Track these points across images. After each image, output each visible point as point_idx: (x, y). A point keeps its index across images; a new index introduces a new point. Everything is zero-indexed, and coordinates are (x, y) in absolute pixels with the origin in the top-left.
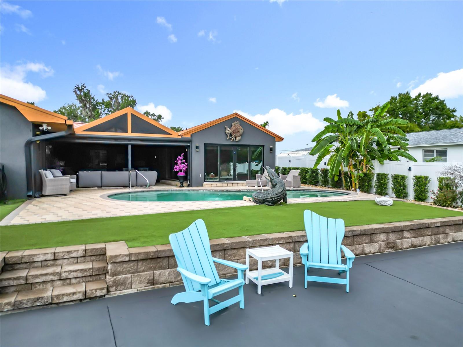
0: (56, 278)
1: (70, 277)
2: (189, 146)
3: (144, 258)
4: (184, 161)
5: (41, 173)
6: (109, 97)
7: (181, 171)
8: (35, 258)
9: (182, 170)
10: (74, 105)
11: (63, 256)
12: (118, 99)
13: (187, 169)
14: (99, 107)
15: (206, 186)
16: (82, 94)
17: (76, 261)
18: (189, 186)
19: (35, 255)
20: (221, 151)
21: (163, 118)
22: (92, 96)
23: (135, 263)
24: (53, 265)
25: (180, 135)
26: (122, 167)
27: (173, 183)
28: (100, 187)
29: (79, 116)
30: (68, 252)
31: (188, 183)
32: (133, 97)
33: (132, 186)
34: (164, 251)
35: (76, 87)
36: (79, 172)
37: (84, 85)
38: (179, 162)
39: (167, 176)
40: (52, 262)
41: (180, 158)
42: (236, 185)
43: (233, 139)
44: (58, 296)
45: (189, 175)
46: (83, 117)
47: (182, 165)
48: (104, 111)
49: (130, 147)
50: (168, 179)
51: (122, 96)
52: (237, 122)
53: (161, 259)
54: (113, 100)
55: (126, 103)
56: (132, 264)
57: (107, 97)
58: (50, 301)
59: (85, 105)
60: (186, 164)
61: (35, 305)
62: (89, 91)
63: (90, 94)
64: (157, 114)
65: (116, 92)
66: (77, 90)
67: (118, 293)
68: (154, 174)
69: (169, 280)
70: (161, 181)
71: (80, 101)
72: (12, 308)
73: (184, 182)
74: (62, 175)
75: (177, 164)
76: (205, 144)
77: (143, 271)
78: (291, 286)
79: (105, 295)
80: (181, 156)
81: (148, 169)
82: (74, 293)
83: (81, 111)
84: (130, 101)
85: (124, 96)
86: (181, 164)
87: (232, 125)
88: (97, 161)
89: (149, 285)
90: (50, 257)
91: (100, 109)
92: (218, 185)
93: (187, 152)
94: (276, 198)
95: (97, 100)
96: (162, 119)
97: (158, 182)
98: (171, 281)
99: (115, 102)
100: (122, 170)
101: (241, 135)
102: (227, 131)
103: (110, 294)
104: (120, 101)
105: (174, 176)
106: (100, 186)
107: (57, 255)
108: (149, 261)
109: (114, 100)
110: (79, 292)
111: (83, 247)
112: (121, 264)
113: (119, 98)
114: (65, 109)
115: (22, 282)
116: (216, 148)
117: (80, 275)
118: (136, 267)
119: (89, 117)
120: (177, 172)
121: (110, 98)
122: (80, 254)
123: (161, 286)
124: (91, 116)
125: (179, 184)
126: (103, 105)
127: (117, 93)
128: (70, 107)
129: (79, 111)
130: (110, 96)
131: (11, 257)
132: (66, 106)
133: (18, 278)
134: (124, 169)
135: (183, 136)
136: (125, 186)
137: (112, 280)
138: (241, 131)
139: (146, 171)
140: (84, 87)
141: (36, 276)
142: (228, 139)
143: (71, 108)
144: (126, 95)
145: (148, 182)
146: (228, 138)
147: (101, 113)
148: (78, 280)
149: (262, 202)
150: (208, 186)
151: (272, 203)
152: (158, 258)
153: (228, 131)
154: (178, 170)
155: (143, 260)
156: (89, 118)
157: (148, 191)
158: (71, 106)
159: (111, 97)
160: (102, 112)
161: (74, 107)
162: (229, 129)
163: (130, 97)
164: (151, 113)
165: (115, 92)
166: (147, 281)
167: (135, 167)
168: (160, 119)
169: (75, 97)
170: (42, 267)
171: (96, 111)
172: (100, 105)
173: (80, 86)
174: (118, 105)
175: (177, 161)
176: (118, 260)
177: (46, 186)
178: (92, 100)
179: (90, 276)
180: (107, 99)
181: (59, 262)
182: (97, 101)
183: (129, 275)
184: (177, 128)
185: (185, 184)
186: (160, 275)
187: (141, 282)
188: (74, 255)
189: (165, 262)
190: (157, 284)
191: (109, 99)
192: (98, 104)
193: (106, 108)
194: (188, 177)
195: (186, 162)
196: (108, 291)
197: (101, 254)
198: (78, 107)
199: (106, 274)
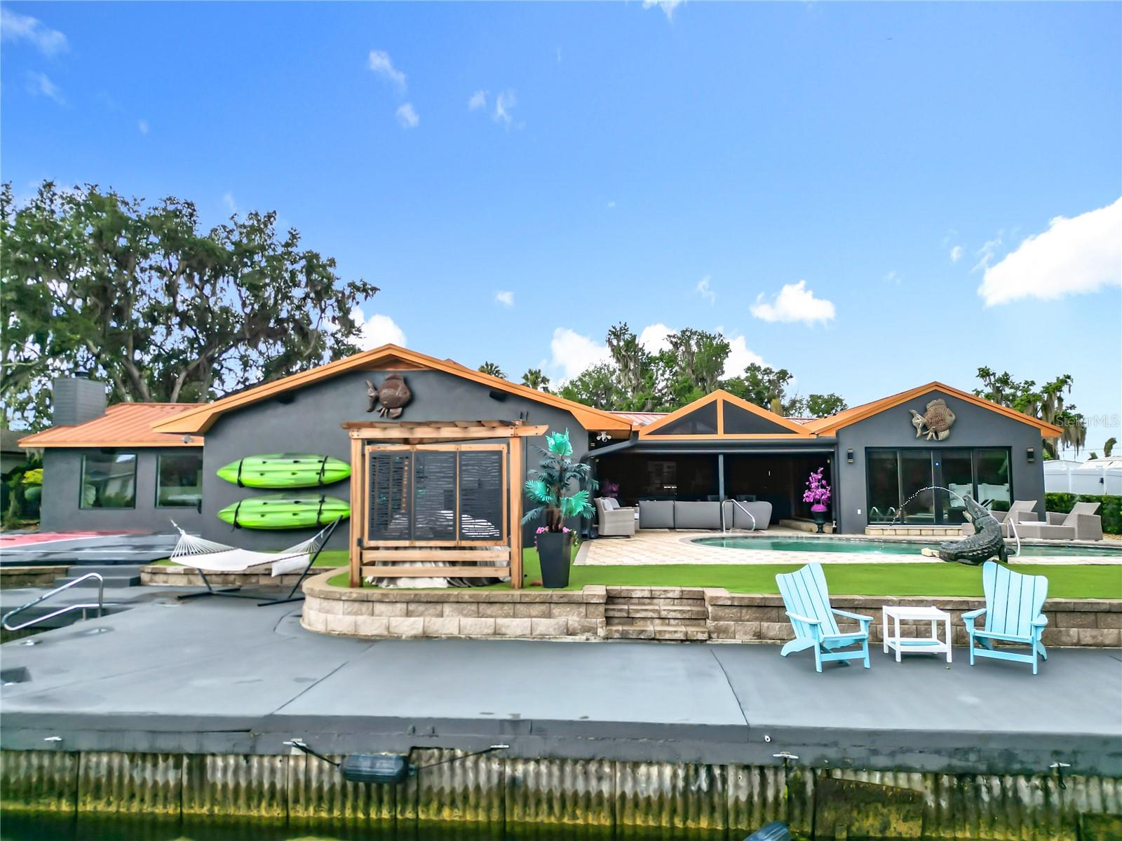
0: (655, 615)
1: (669, 617)
2: (833, 453)
3: (748, 604)
4: (824, 482)
5: (598, 503)
6: (671, 342)
7: (818, 502)
8: (633, 593)
9: (819, 500)
10: (605, 365)
11: (660, 595)
12: (690, 345)
13: (829, 498)
14: (653, 367)
15: (872, 532)
16: (622, 344)
17: (672, 603)
18: (835, 531)
19: (633, 590)
20: (904, 461)
21: (791, 377)
22: (640, 346)
23: (738, 609)
24: (649, 604)
25: (814, 434)
26: (705, 493)
27: (804, 525)
28: (673, 528)
29: (614, 389)
30: (665, 591)
31: (834, 526)
32: (722, 338)
33: (726, 529)
34: (772, 599)
35: (610, 331)
36: (640, 502)
37: (625, 325)
38: (813, 485)
39: (793, 513)
40: (648, 601)
41: (815, 477)
42: (943, 533)
43: (929, 436)
44: (660, 632)
45: (836, 511)
46: (621, 390)
47: (820, 490)
48: (662, 375)
49: (721, 459)
50: (796, 518)
51: (700, 337)
52: (939, 400)
53: (769, 609)
54: (680, 349)
55: (706, 353)
56: (735, 610)
57: (668, 343)
58: (653, 636)
59: (626, 366)
60: (829, 488)
61: (639, 637)
62: (634, 337)
63: (636, 342)
64: (776, 370)
65: (687, 331)
66: (612, 337)
67: (720, 641)
68: (765, 508)
69: (780, 637)
70: (780, 523)
71: (618, 359)
72: (620, 637)
73: (824, 523)
74: (619, 507)
75: (809, 488)
76: (866, 448)
77: (748, 621)
78: (949, 659)
79: (706, 640)
80: (817, 474)
81: (754, 497)
82: (675, 632)
83: (619, 377)
84: (716, 348)
85: (702, 339)
86: (817, 487)
87: (928, 407)
88: (659, 482)
89: (755, 638)
90: (647, 594)
91: (655, 370)
92: (898, 532)
93: (829, 464)
94: (979, 552)
95: (650, 353)
96: (788, 378)
97: (774, 522)
98: (783, 638)
99: (684, 352)
100: (706, 500)
101: (950, 428)
102: (915, 421)
103: (712, 641)
104: (695, 348)
105: (805, 513)
106: (673, 526)
107: (653, 593)
108: (754, 609)
109: (682, 348)
110: (681, 632)
111: (679, 589)
112: (723, 607)
113: (693, 342)
114: (590, 375)
115: (625, 615)
116: (891, 456)
117: (679, 616)
118: (739, 615)
119: (634, 388)
120: (811, 504)
121: (674, 346)
122: (677, 595)
123: (770, 641)
124: (638, 386)
125: (815, 527)
126: (661, 363)
127: (688, 333)
128: (598, 372)
129: (614, 377)
130: (674, 340)
131: (611, 590)
132: (591, 369)
133: (621, 610)
134: (709, 497)
135: (820, 435)
136: (713, 529)
137: (713, 624)
138: (950, 419)
139: (751, 501)
140: (624, 329)
141: (637, 611)
142: (920, 437)
143: (600, 372)
144: (706, 336)
145: (754, 521)
146: (918, 435)
147: (657, 379)
148: (677, 621)
149: (953, 558)
150: (874, 532)
151: (972, 560)
152: (765, 606)
153: (918, 421)
154: (812, 501)
155: (748, 606)
156: (633, 391)
157: (754, 537)
158: (601, 369)
159: (676, 343)
160: (659, 375)
161: (606, 371)
162: (919, 416)
163: (715, 338)
164: (763, 369)
165: (684, 332)
166: (753, 633)
167: (730, 495)
168: (784, 380)
169: (608, 351)
170: (639, 604)
171: (647, 377)
172: (655, 363)
173: (618, 329)
174: (690, 358)
175: (810, 483)
176: (720, 603)
177: (604, 523)
178: (640, 354)
179: (688, 619)
180: (668, 347)
181: (655, 601)
182: (649, 356)
183: (733, 623)
184: (826, 397)
185: (827, 528)
186: (768, 627)
187: (745, 633)
188: (670, 595)
189: (774, 613)
190: (764, 638)
191: (671, 347)
192: (652, 360)
193: (667, 368)
194: (833, 514)
195: (829, 484)
196: (710, 638)
197: (700, 598)
198: (612, 370)
199: (705, 619)
